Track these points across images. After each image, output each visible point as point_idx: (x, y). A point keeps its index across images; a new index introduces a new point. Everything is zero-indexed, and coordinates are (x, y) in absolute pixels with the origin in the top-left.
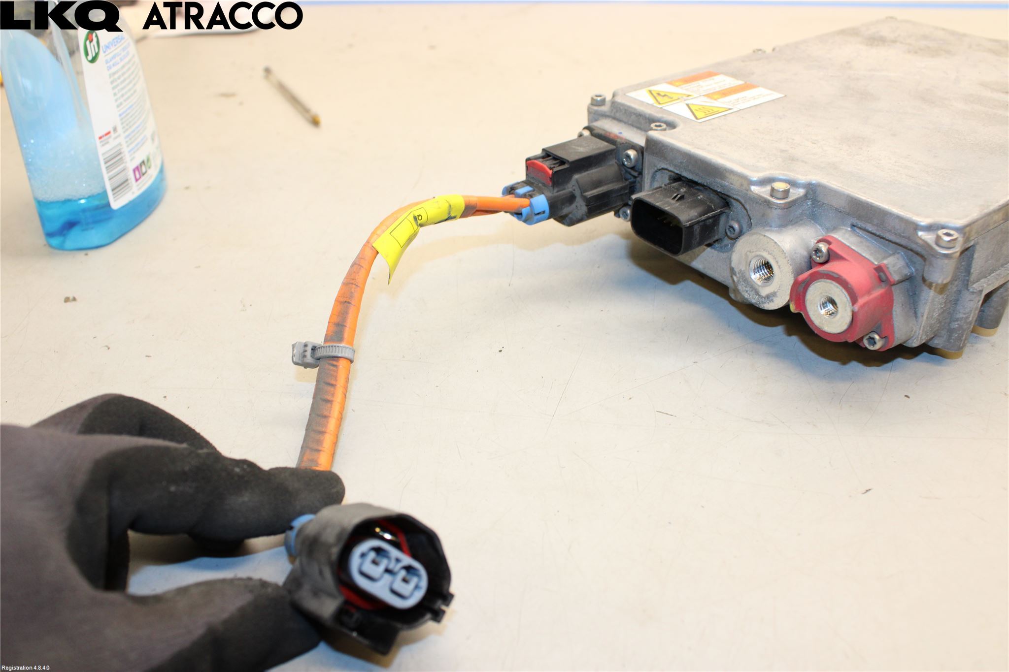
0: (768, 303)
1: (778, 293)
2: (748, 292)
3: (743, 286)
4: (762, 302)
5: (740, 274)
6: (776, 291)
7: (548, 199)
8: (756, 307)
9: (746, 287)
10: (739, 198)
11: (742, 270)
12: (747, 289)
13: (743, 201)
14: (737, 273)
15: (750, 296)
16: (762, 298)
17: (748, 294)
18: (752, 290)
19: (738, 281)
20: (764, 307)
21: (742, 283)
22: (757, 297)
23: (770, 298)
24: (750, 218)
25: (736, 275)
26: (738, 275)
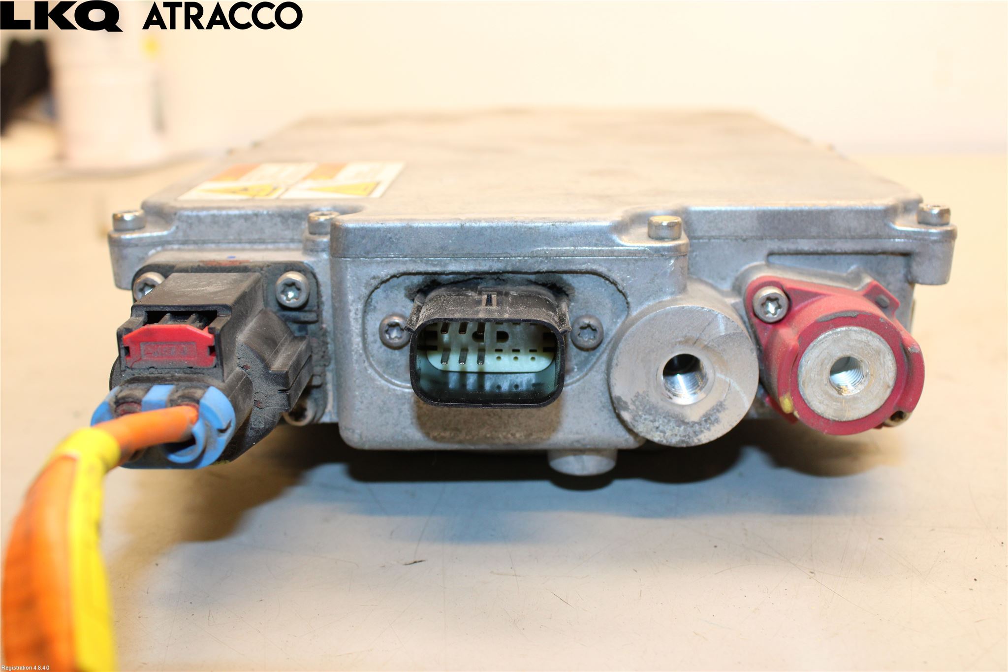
0: (709, 429)
1: (725, 403)
2: (661, 428)
3: (647, 422)
4: (695, 432)
5: (637, 403)
6: (722, 399)
7: (223, 391)
8: (682, 449)
9: (653, 421)
10: (595, 267)
11: (641, 392)
12: (657, 424)
13: (602, 269)
14: (629, 402)
15: (664, 432)
16: (692, 427)
17: (661, 432)
18: (669, 421)
19: (634, 419)
20: (699, 440)
21: (644, 416)
22: (682, 428)
23: (712, 419)
24: (624, 295)
25: (626, 408)
26: (631, 407)
